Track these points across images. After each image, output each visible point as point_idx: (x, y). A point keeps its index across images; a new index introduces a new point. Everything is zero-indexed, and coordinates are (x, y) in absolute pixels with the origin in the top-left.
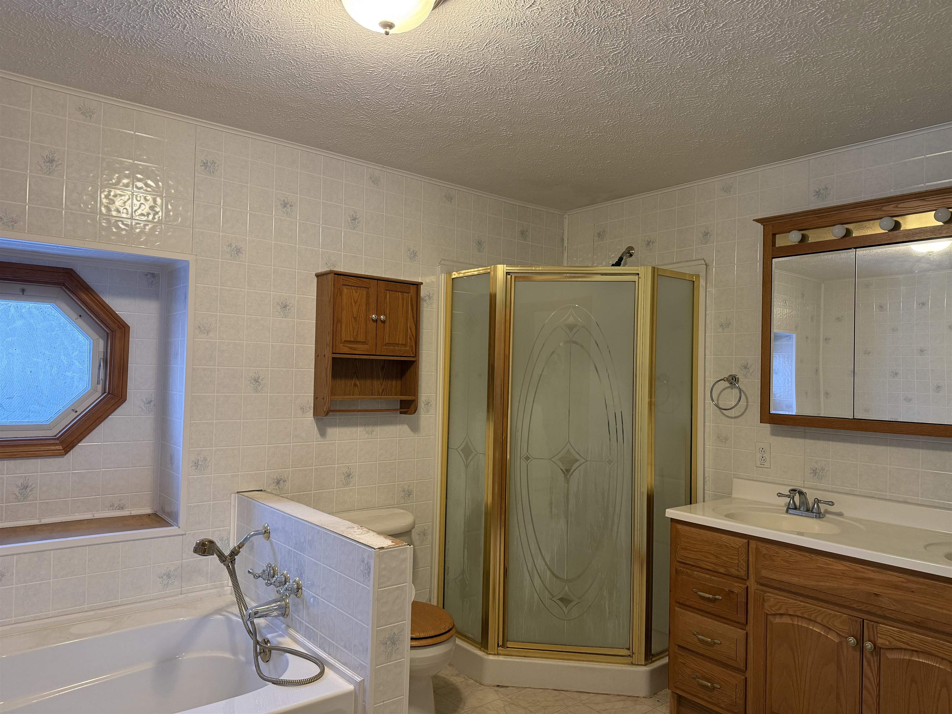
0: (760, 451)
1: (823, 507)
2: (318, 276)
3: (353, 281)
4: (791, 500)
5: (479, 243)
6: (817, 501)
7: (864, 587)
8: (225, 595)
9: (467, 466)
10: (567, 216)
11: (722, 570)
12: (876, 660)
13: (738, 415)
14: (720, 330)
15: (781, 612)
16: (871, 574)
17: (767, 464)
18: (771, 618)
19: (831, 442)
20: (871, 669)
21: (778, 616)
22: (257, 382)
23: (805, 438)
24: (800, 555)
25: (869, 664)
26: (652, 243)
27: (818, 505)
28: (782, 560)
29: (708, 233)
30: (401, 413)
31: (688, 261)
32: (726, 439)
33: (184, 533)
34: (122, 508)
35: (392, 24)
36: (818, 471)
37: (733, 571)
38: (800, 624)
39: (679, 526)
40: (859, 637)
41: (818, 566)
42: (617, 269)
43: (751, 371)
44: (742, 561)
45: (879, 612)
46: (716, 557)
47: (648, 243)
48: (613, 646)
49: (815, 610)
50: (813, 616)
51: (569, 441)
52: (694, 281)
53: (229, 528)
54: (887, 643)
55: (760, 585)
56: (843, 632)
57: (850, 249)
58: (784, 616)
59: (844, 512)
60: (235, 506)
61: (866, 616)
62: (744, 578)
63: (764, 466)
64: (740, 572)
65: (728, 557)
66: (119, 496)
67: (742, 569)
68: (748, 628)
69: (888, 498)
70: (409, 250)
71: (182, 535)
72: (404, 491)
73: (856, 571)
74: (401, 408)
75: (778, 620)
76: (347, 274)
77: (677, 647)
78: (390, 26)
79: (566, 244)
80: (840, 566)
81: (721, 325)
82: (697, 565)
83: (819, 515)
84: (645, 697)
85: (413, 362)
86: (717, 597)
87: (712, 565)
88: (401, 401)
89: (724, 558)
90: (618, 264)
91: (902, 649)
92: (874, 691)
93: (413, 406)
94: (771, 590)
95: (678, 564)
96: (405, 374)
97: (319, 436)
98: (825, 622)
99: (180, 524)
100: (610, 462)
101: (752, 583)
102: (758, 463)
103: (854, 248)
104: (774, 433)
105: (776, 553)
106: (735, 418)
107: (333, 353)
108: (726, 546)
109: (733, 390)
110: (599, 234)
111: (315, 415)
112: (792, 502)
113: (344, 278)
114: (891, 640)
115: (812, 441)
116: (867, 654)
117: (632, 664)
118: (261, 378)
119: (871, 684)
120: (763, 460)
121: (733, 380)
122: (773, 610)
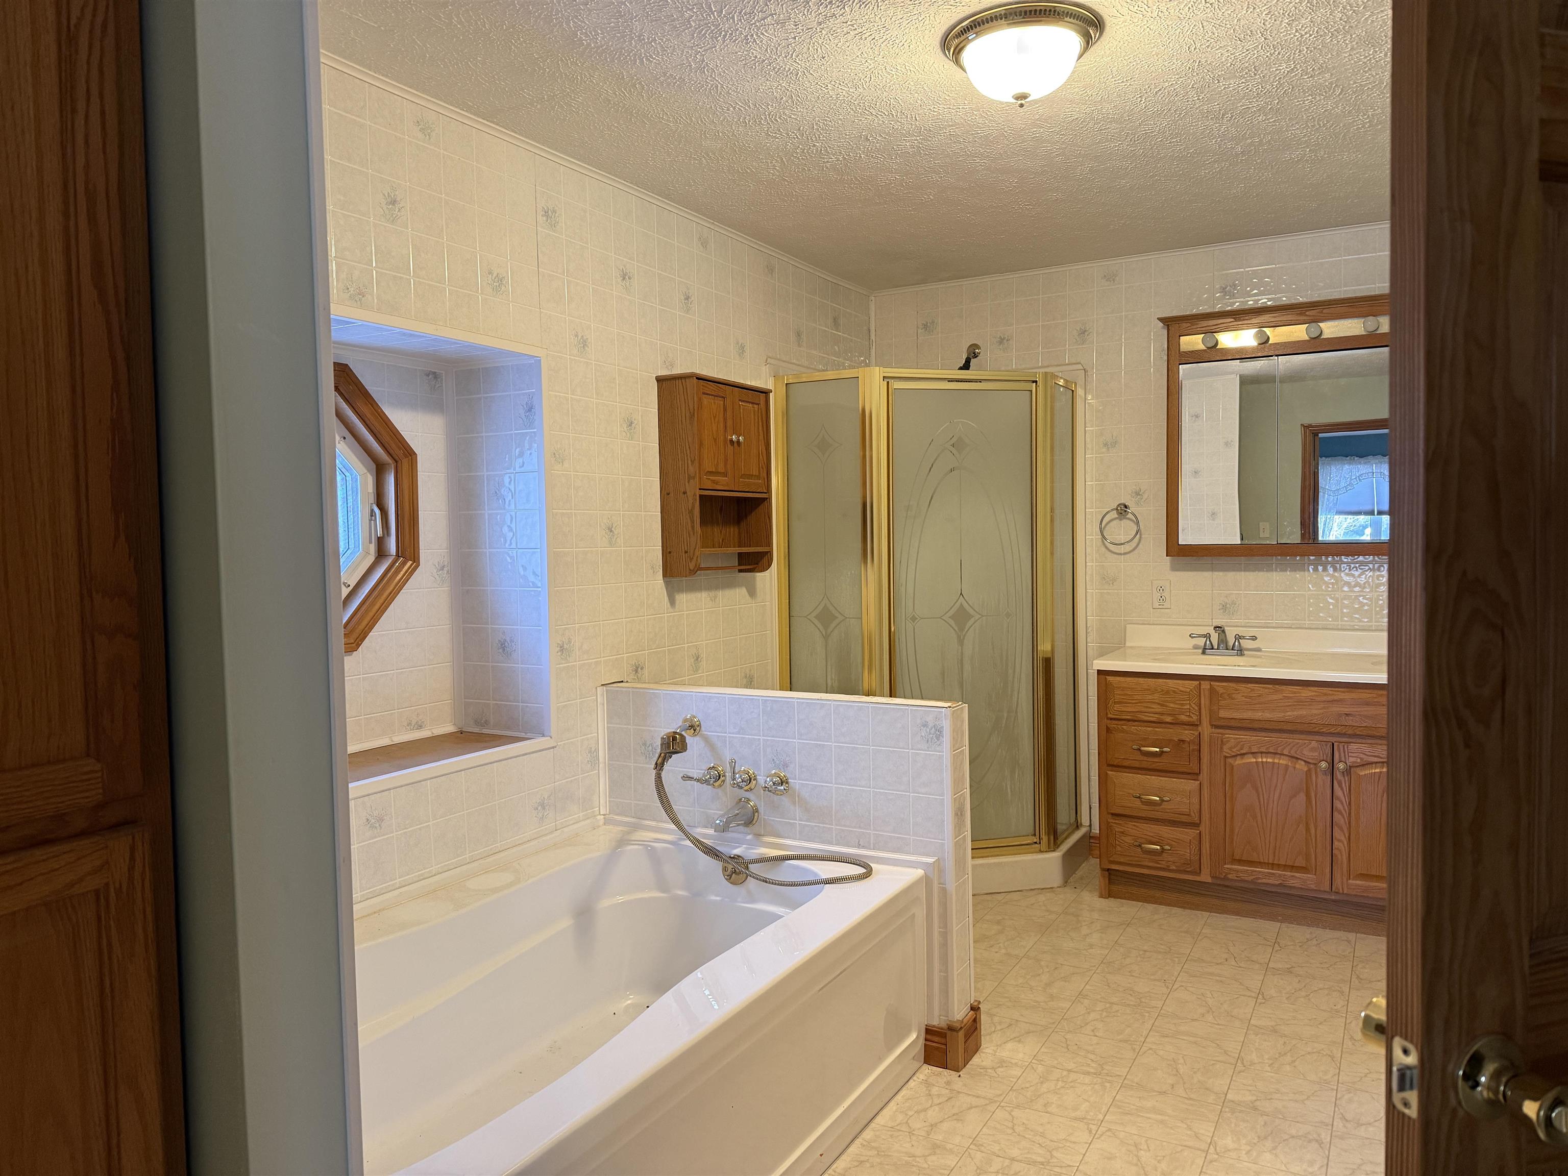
0: (1158, 590)
1: (1245, 644)
2: (660, 380)
3: (712, 388)
4: (1207, 639)
5: (799, 335)
6: (1238, 638)
7: (1336, 709)
8: (599, 827)
9: (826, 637)
10: (873, 298)
11: (1169, 719)
12: (1347, 779)
13: (1128, 551)
14: (1104, 450)
15: (1242, 752)
16: (1340, 695)
17: (1167, 605)
18: (1230, 760)
19: (1243, 573)
20: (1342, 789)
21: (1239, 757)
22: (611, 531)
23: (1212, 571)
24: (1263, 688)
25: (1340, 786)
26: (1007, 340)
27: (1239, 641)
28: (1243, 696)
29: (1085, 331)
30: (740, 571)
31: (1059, 365)
32: (1114, 580)
33: (556, 744)
34: (420, 727)
35: (1025, 93)
36: (1228, 605)
37: (1183, 718)
38: (1264, 760)
39: (1110, 678)
40: (1329, 761)
41: (1284, 696)
42: (964, 374)
43: (1145, 496)
44: (1194, 706)
45: (1350, 732)
46: (1162, 705)
47: (1001, 341)
48: (1017, 835)
49: (1281, 743)
50: (1279, 749)
51: (961, 594)
52: (1073, 391)
53: (596, 734)
54: (1359, 760)
55: (1215, 728)
56: (1312, 759)
57: (1272, 356)
58: (1246, 756)
59: (1261, 646)
60: (604, 704)
61: (1333, 739)
62: (1196, 723)
63: (1163, 607)
64: (1192, 718)
65: (1177, 704)
66: (416, 709)
67: (1193, 714)
68: (1200, 777)
69: (1307, 626)
70: (738, 343)
71: (553, 748)
72: (746, 677)
73: (1326, 694)
74: (739, 565)
75: (1239, 761)
76: (708, 378)
77: (1110, 816)
78: (1024, 96)
79: (873, 337)
80: (1306, 693)
81: (1106, 445)
82: (1136, 719)
83: (1241, 652)
84: (1060, 887)
85: (764, 499)
86: (1165, 749)
87: (1156, 716)
88: (740, 554)
89: (1172, 705)
90: (966, 366)
91: (1372, 763)
92: (1346, 812)
93: (765, 560)
94: (1230, 731)
95: (1109, 721)
96: (746, 516)
97: (669, 604)
98: (1293, 753)
99: (552, 734)
100: (1008, 615)
101: (1206, 729)
102: (1156, 605)
103: (1276, 356)
104: (1174, 569)
105: (1236, 691)
106: (1125, 554)
107: (700, 489)
108: (1174, 692)
109: (1122, 522)
110: (925, 326)
111: (664, 575)
112: (1208, 642)
113: (704, 384)
114: (1362, 756)
115: (1221, 574)
116: (1338, 775)
117: (1041, 851)
118: (614, 527)
119: (1342, 804)
120: (1162, 600)
121: (1122, 510)
122: (1233, 752)
